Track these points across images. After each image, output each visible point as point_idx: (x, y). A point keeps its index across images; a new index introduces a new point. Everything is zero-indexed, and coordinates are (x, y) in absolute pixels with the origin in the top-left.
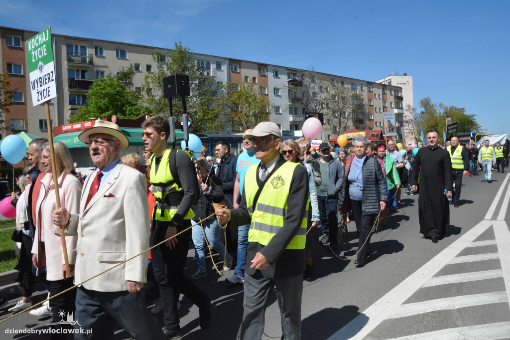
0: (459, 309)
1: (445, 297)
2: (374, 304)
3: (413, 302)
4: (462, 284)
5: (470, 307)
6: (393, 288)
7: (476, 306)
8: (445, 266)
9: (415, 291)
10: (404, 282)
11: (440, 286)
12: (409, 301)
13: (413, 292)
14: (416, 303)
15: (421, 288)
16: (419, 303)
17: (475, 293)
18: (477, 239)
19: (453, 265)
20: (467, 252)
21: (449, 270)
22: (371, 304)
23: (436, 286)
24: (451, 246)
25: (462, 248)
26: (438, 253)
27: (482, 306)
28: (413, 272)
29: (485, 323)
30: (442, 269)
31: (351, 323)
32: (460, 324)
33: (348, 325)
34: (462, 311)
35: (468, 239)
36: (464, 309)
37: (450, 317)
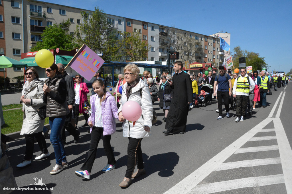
0: (255, 166)
1: (247, 160)
2: (207, 162)
3: (229, 162)
4: (256, 153)
5: (261, 166)
6: (217, 154)
7: (264, 165)
8: (247, 143)
9: (230, 156)
10: (224, 150)
11: (244, 153)
12: (227, 161)
13: (229, 156)
15: (233, 154)
16: (232, 162)
17: (263, 158)
18: (264, 128)
19: (251, 142)
20: (259, 135)
21: (249, 144)
22: (205, 162)
23: (241, 153)
24: (250, 131)
25: (256, 132)
26: (243, 135)
27: (267, 165)
28: (229, 145)
29: (269, 175)
30: (245, 144)
31: (194, 173)
32: (255, 175)
33: (192, 173)
34: (256, 168)
35: (259, 127)
36: (257, 166)
37: (250, 171)
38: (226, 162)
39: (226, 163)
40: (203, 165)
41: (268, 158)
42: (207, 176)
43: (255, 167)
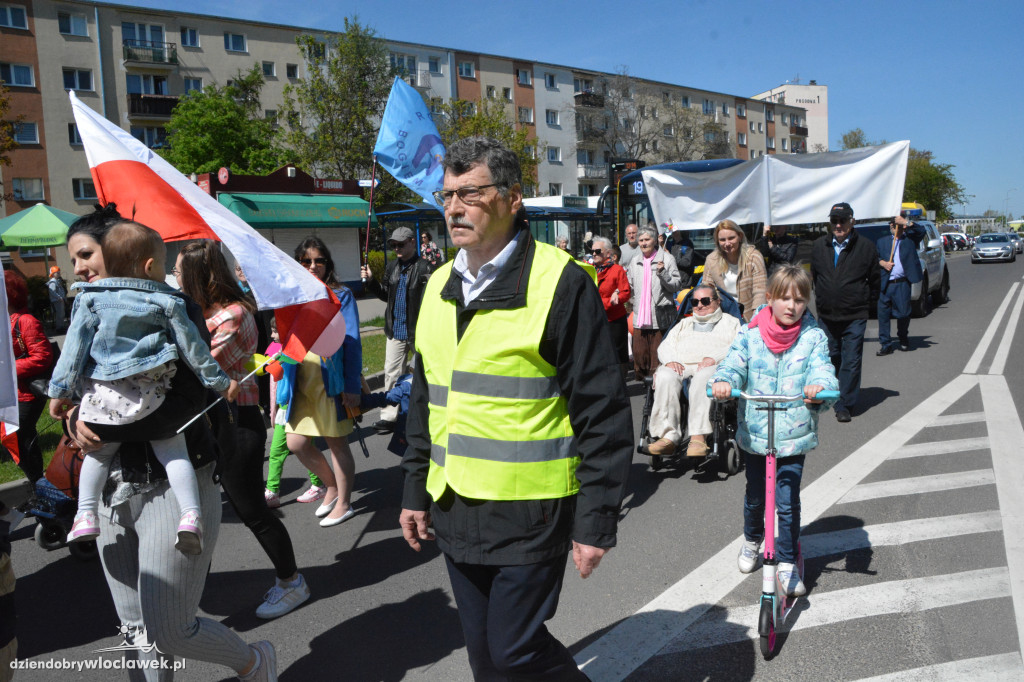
0: (908, 544)
1: (882, 522)
3: (818, 532)
4: (916, 497)
5: (930, 541)
7: (941, 539)
8: (883, 463)
9: (824, 510)
11: (872, 501)
12: (811, 529)
13: (820, 513)
14: (825, 534)
15: (834, 506)
16: (831, 533)
17: (940, 515)
18: (947, 412)
19: (899, 460)
20: (927, 435)
21: (889, 470)
23: (864, 502)
24: (896, 424)
25: (918, 428)
26: (870, 437)
27: (952, 539)
28: (821, 474)
29: (957, 571)
30: (877, 469)
31: (696, 572)
32: (908, 573)
33: (690, 576)
34: (913, 549)
35: (929, 411)
36: (917, 544)
37: (890, 559)
38: (810, 534)
39: (808, 537)
40: (728, 544)
41: (957, 513)
42: (743, 582)
43: (907, 546)
